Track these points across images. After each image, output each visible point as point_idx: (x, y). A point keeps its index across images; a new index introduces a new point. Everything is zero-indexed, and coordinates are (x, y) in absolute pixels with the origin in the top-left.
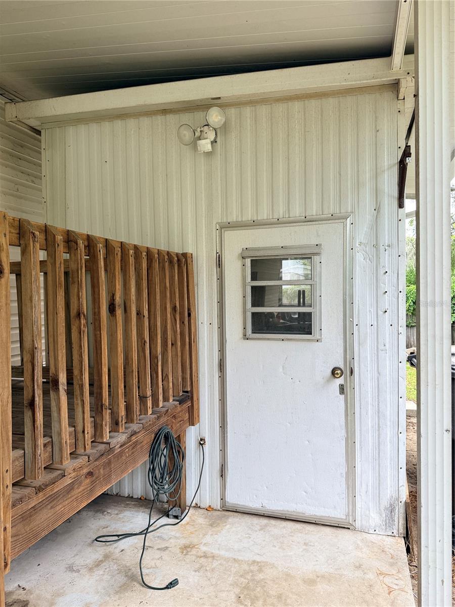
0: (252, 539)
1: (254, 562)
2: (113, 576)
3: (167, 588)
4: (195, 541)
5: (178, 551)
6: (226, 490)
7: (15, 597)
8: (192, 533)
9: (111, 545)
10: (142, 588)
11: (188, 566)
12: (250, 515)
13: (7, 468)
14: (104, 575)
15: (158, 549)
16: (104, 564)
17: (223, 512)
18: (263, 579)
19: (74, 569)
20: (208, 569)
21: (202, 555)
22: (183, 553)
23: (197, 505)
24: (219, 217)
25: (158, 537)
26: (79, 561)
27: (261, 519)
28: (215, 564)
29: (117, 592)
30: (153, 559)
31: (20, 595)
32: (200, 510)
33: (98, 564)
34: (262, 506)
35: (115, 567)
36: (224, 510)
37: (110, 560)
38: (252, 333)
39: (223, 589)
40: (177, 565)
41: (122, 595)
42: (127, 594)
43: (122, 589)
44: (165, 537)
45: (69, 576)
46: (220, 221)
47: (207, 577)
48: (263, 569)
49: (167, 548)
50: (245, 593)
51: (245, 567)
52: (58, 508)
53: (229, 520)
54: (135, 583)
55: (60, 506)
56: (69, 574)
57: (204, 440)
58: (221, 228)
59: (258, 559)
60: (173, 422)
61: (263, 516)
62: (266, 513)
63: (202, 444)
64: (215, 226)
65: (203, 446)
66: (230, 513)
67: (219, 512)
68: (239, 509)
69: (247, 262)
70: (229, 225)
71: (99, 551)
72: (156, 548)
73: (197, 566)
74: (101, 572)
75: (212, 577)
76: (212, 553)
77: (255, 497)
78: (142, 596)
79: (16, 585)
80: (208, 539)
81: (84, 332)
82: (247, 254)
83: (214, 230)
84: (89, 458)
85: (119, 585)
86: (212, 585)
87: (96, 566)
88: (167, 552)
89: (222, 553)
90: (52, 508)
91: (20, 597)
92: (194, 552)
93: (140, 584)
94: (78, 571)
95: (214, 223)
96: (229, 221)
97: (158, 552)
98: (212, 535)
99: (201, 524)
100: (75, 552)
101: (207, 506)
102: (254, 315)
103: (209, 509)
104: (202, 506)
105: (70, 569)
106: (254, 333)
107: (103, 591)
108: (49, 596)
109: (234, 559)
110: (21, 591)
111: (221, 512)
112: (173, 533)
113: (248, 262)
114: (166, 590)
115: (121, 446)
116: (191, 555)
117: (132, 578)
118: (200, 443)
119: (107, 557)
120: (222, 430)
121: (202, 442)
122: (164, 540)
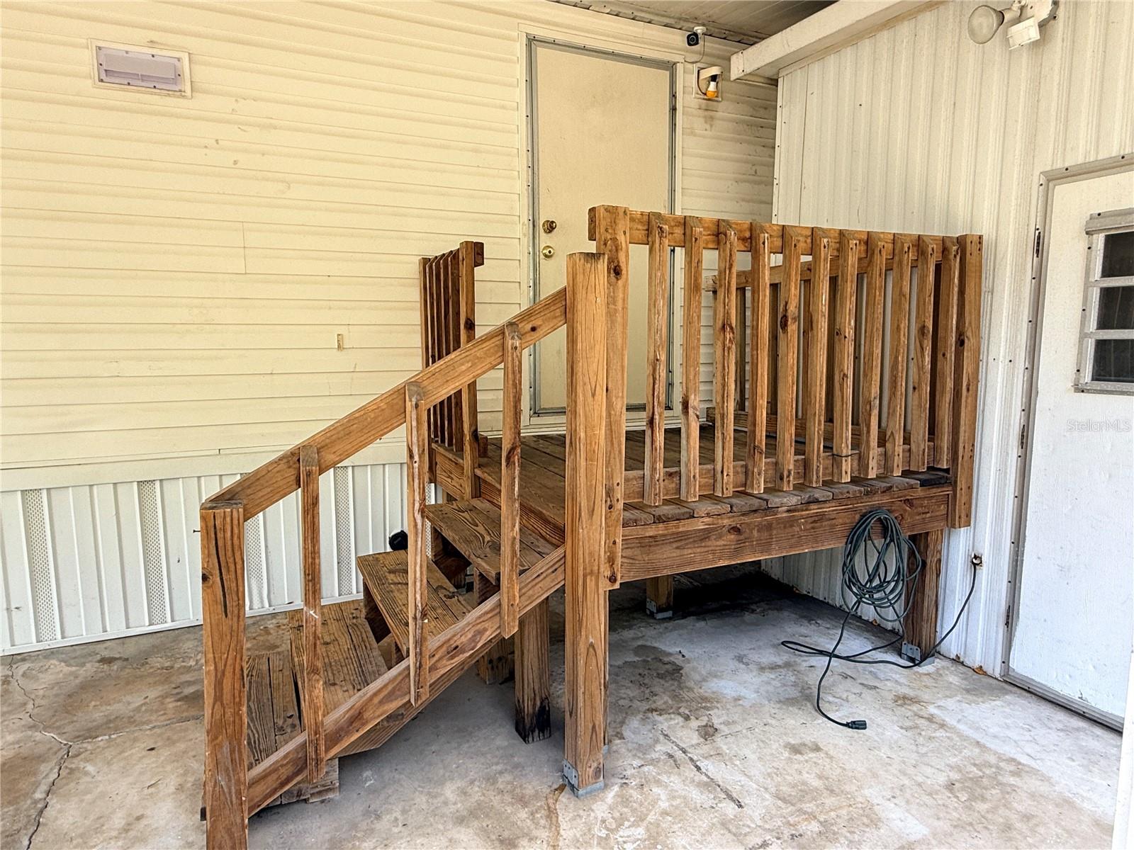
0: (1032, 734)
1: (1013, 760)
2: (785, 685)
3: (847, 725)
4: (926, 696)
5: (891, 696)
6: (1013, 649)
7: (672, 659)
8: (926, 687)
9: (800, 655)
10: (813, 712)
11: (895, 718)
12: (1054, 706)
13: (619, 481)
14: (774, 679)
15: (861, 684)
16: (782, 670)
17: (1004, 684)
18: (1013, 785)
19: (744, 660)
20: (923, 733)
21: (927, 716)
22: (896, 701)
23: (959, 658)
24: (1048, 160)
25: (871, 672)
26: (754, 656)
27: (1075, 718)
28: (941, 733)
29: (780, 702)
30: (847, 691)
31: (679, 661)
32: (961, 667)
33: (774, 667)
34: (1081, 698)
35: (793, 679)
36: (1006, 682)
37: (791, 669)
38: (1093, 380)
39: (933, 764)
40: (879, 710)
41: (784, 707)
42: (791, 708)
43: (790, 702)
44: (882, 676)
45: (733, 664)
46: (1048, 168)
47: (915, 741)
48: (1023, 774)
49: (875, 687)
50: (966, 785)
51: (993, 760)
52: (686, 552)
53: (1007, 697)
54: (808, 704)
55: (690, 551)
56: (736, 663)
57: (981, 558)
58: (1049, 181)
59: (1024, 759)
60: (906, 510)
61: (1082, 716)
62: (1089, 713)
63: (975, 565)
64: (1036, 179)
65: (977, 567)
66: (1016, 689)
67: (995, 681)
68: (1033, 688)
69: (1095, 241)
70: (1068, 173)
71: (784, 656)
72: (859, 681)
73: (908, 723)
74: (773, 676)
75: (923, 745)
76: (944, 721)
77: (1068, 677)
78: (809, 719)
79: (678, 650)
80: (950, 703)
81: (729, 348)
82: (1098, 224)
83: (1035, 186)
84: (731, 507)
85: (787, 696)
86: (918, 753)
87: (769, 668)
88: (873, 692)
89: (961, 727)
90: (677, 548)
91: (676, 661)
92: (915, 708)
93: (814, 707)
94: (747, 664)
95: (1037, 173)
96: (1067, 165)
97: (861, 686)
98: (959, 701)
99: (951, 683)
100: (753, 646)
101: (976, 666)
102: (1101, 345)
103: (980, 671)
104: (967, 662)
105: (740, 659)
106: (1097, 380)
107: (764, 693)
108: (704, 673)
109: (978, 742)
110: (680, 656)
111: (1000, 683)
112: (897, 677)
113: (1100, 241)
114: (845, 728)
115: (788, 511)
116: (906, 709)
117: (808, 698)
118: (973, 562)
119: (787, 665)
120: (1014, 548)
121: (976, 562)
122: (877, 678)
